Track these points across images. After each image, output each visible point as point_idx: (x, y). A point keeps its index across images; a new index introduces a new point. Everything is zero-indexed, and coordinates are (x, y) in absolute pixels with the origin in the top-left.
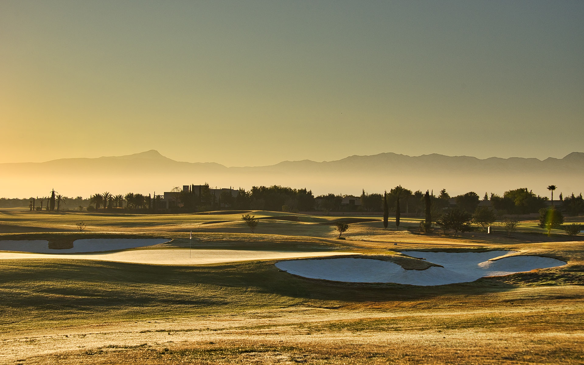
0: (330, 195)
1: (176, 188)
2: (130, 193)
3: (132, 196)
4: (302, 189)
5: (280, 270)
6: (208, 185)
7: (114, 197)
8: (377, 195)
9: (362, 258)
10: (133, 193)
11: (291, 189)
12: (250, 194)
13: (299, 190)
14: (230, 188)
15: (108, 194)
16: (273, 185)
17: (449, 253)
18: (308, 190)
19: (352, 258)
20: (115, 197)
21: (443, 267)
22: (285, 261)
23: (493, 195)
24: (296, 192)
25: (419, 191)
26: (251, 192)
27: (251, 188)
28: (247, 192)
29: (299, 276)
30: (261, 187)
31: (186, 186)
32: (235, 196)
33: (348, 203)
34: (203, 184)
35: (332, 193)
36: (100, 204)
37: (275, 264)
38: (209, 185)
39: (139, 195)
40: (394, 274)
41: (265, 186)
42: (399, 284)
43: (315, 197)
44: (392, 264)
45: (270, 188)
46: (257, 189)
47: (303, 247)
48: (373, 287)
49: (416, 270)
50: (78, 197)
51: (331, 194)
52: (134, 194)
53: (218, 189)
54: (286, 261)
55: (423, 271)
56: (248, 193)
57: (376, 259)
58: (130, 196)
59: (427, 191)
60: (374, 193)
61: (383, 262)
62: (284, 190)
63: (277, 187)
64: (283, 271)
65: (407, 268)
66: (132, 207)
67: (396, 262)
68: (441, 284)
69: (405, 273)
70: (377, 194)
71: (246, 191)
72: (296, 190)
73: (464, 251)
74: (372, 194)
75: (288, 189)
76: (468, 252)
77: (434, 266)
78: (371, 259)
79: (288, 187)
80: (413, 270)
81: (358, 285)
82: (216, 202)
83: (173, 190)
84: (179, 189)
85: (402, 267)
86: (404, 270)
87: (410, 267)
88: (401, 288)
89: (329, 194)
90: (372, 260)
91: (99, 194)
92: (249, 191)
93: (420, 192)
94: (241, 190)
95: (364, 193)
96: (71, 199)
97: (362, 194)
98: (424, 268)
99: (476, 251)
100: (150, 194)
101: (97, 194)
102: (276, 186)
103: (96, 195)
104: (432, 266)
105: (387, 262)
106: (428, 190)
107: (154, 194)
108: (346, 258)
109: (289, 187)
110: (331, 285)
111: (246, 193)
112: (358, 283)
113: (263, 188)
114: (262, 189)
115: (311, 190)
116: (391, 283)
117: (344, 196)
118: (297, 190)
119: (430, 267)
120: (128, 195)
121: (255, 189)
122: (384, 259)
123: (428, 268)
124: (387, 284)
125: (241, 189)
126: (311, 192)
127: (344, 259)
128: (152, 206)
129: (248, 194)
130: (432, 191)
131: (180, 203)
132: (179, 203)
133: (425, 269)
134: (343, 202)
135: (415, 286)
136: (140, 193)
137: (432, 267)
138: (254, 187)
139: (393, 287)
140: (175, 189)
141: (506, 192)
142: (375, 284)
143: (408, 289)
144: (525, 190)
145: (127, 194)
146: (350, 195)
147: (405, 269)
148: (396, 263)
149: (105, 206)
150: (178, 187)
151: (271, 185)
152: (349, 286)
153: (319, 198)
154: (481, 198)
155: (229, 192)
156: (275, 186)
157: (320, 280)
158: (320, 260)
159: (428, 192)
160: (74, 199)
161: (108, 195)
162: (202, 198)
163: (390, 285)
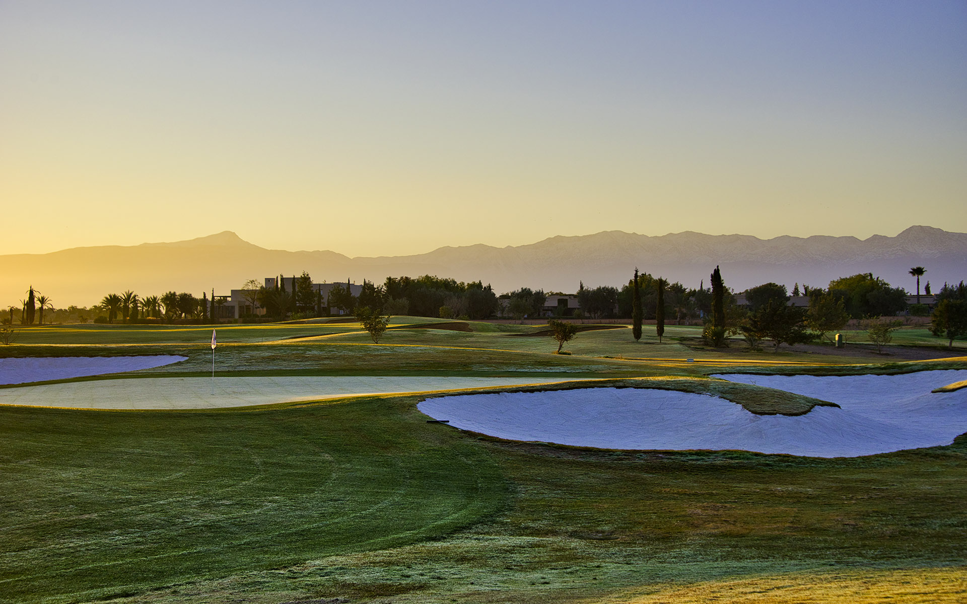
0: (524, 290)
1: (252, 282)
2: (170, 292)
3: (175, 299)
4: (474, 283)
5: (430, 418)
6: (308, 275)
7: (143, 299)
8: (607, 289)
9: (635, 388)
10: (175, 293)
11: (455, 283)
12: (383, 290)
13: (468, 284)
14: (347, 282)
15: (131, 294)
16: (424, 275)
17: (820, 378)
18: (484, 285)
19: (610, 387)
20: (146, 299)
21: (839, 407)
22: (443, 396)
23: (806, 289)
24: (464, 287)
25: (677, 284)
26: (385, 288)
27: (385, 281)
28: (377, 288)
29: (483, 435)
30: (402, 278)
31: (270, 279)
32: (356, 294)
33: (556, 305)
34: (298, 275)
35: (528, 288)
36: (117, 312)
37: (418, 405)
38: (310, 276)
39: (185, 295)
40: (726, 427)
41: (409, 277)
42: (757, 454)
43: (497, 296)
44: (716, 401)
45: (418, 280)
46: (394, 282)
47: (486, 369)
48: (690, 462)
49: (784, 414)
50: (94, 306)
51: (526, 289)
52: (177, 294)
53: (326, 283)
54: (446, 397)
55: (801, 417)
56: (380, 288)
57: (672, 390)
58: (171, 296)
59: (716, 268)
60: (602, 286)
61: (691, 395)
62: (444, 283)
63: (430, 277)
64: (437, 422)
65: (758, 410)
66: (173, 316)
67: (725, 396)
68: (873, 453)
69: (754, 424)
70: (607, 287)
71: (375, 286)
72: (463, 283)
73: (856, 373)
74: (599, 287)
75: (449, 282)
76: (864, 374)
77: (822, 405)
78: (660, 388)
79: (449, 279)
80: (776, 414)
81: (644, 456)
82: (322, 305)
83: (247, 285)
84: (256, 283)
85: (745, 407)
86: (753, 415)
87: (766, 409)
88: (768, 465)
89: (522, 288)
90: (661, 390)
91: (115, 295)
92: (381, 286)
93: (679, 285)
94: (367, 284)
95: (582, 287)
96: (82, 309)
97: (579, 289)
98: (802, 410)
99: (884, 371)
100: (204, 293)
101: (112, 294)
102: (429, 275)
103: (110, 296)
104: (815, 405)
105: (702, 395)
106: (718, 267)
107: (213, 294)
108: (596, 389)
109: (451, 279)
110: (571, 458)
111: (375, 289)
112: (645, 452)
113: (406, 280)
114: (404, 282)
115: (489, 285)
116: (736, 452)
117: (548, 293)
118: (466, 284)
119: (813, 407)
120: (167, 296)
121: (391, 282)
122: (694, 390)
123: (809, 411)
124: (724, 454)
125: (367, 282)
126: (490, 287)
127: (591, 389)
128: (209, 314)
129: (379, 291)
130: (702, 282)
131: (259, 308)
132: (256, 308)
133: (805, 413)
134: (547, 304)
135: (804, 458)
136: (188, 292)
137: (816, 407)
138: (389, 279)
139: (746, 461)
140: (250, 284)
141: (834, 282)
142: (690, 453)
143: (787, 466)
144: (869, 277)
145: (165, 294)
146: (558, 292)
147: (753, 412)
148: (724, 398)
149: (125, 316)
150: (254, 280)
151: (420, 275)
152: (622, 460)
153: (503, 297)
154: (789, 293)
155: (345, 288)
156: (427, 276)
157: (538, 445)
158: (532, 395)
159: (718, 270)
160: (88, 309)
161: (132, 296)
162: (297, 298)
163: (735, 455)
